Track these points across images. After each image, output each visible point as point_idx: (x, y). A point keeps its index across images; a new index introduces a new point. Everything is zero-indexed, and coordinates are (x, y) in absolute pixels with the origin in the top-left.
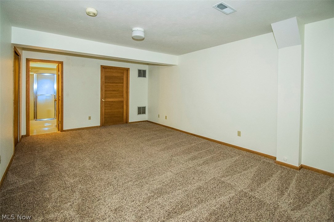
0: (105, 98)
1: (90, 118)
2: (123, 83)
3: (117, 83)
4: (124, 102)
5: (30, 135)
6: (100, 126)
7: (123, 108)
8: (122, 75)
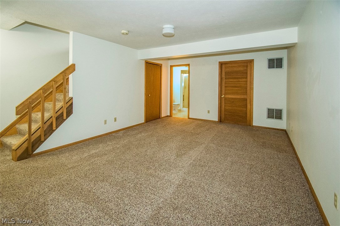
0: (225, 95)
1: (209, 112)
2: (246, 78)
3: (238, 78)
4: (248, 100)
5: (173, 116)
6: (218, 122)
7: (247, 108)
8: (245, 68)
